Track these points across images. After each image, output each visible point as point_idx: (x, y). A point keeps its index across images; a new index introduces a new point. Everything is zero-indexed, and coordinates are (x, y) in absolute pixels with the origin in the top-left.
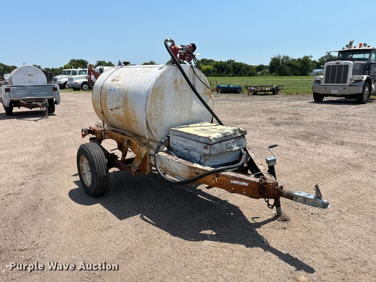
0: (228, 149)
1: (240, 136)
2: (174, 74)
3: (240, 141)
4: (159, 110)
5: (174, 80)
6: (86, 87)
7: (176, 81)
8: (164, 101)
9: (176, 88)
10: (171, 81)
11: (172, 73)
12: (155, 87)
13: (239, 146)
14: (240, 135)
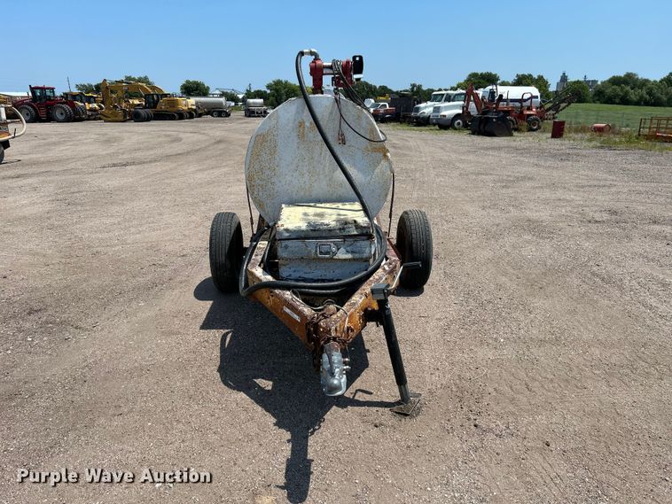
0: (321, 253)
1: (355, 235)
2: (297, 112)
3: (358, 244)
4: (268, 172)
5: (296, 123)
6: (459, 124)
7: (301, 124)
8: (277, 157)
9: (301, 136)
10: (291, 125)
11: (294, 113)
12: (260, 133)
13: (352, 252)
14: (355, 233)
